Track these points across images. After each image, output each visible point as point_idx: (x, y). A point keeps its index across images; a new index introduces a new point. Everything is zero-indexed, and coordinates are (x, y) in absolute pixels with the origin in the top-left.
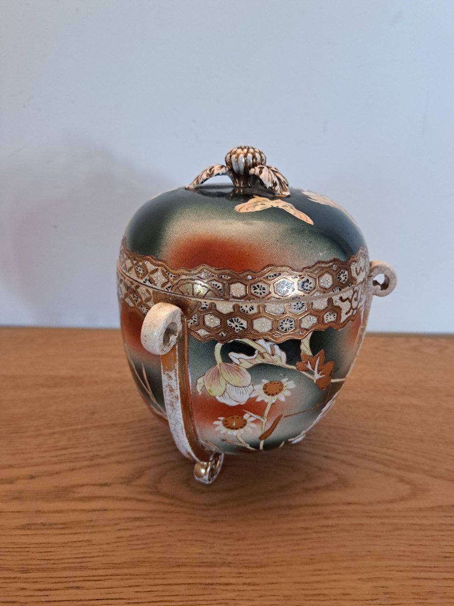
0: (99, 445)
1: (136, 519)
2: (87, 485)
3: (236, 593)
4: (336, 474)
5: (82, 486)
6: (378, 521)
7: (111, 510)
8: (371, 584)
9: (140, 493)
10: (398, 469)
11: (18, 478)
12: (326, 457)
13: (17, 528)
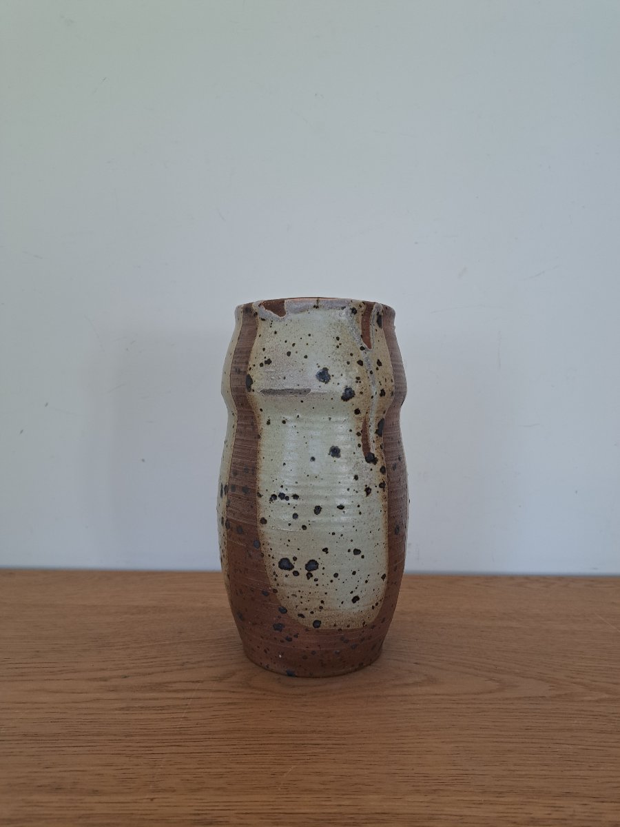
0: (189, 655)
1: (229, 704)
2: (180, 682)
3: (325, 750)
4: (426, 675)
5: (175, 682)
6: (464, 706)
7: (205, 698)
8: (453, 745)
9: (232, 687)
10: (489, 672)
11: (111, 678)
12: (416, 663)
13: (116, 709)
